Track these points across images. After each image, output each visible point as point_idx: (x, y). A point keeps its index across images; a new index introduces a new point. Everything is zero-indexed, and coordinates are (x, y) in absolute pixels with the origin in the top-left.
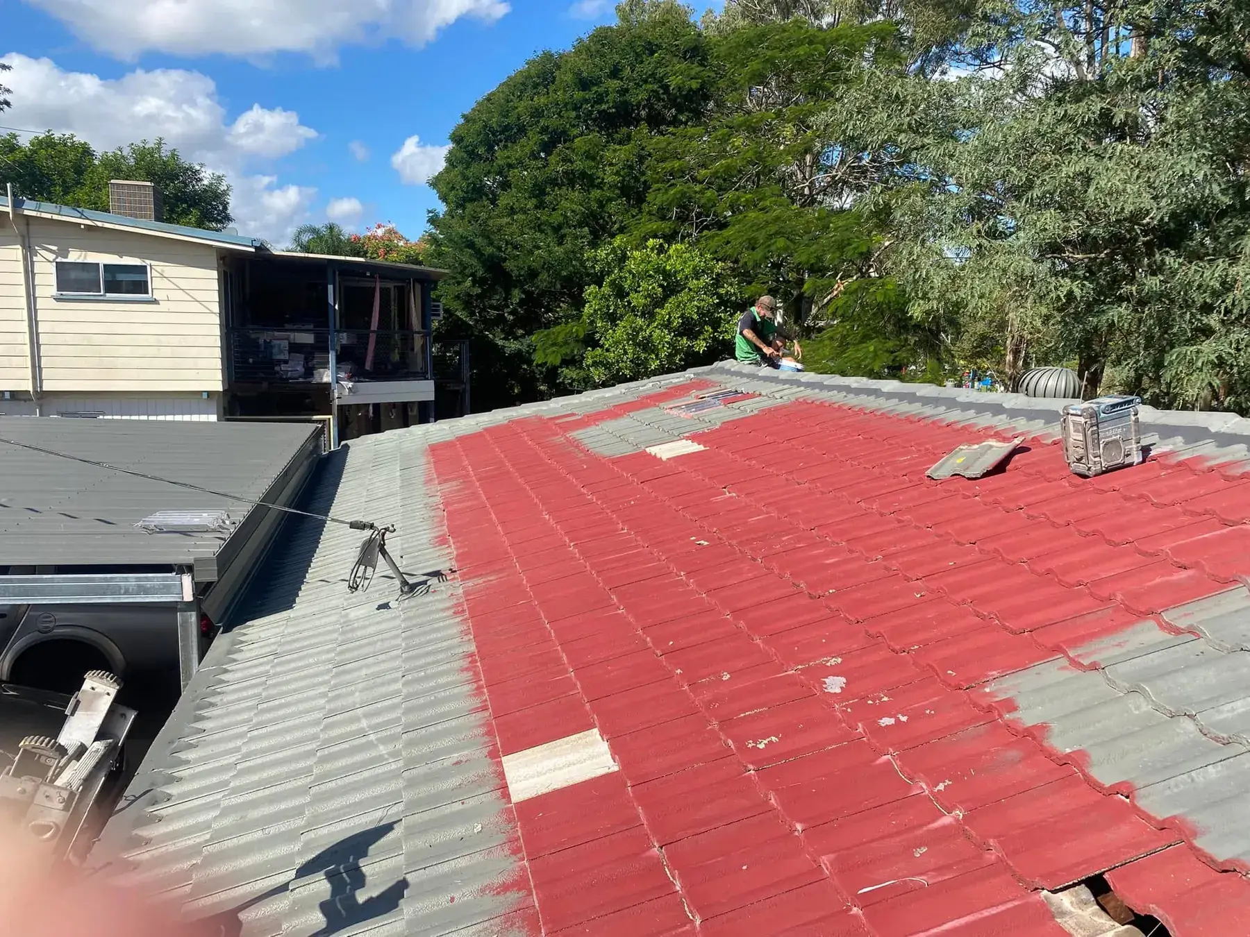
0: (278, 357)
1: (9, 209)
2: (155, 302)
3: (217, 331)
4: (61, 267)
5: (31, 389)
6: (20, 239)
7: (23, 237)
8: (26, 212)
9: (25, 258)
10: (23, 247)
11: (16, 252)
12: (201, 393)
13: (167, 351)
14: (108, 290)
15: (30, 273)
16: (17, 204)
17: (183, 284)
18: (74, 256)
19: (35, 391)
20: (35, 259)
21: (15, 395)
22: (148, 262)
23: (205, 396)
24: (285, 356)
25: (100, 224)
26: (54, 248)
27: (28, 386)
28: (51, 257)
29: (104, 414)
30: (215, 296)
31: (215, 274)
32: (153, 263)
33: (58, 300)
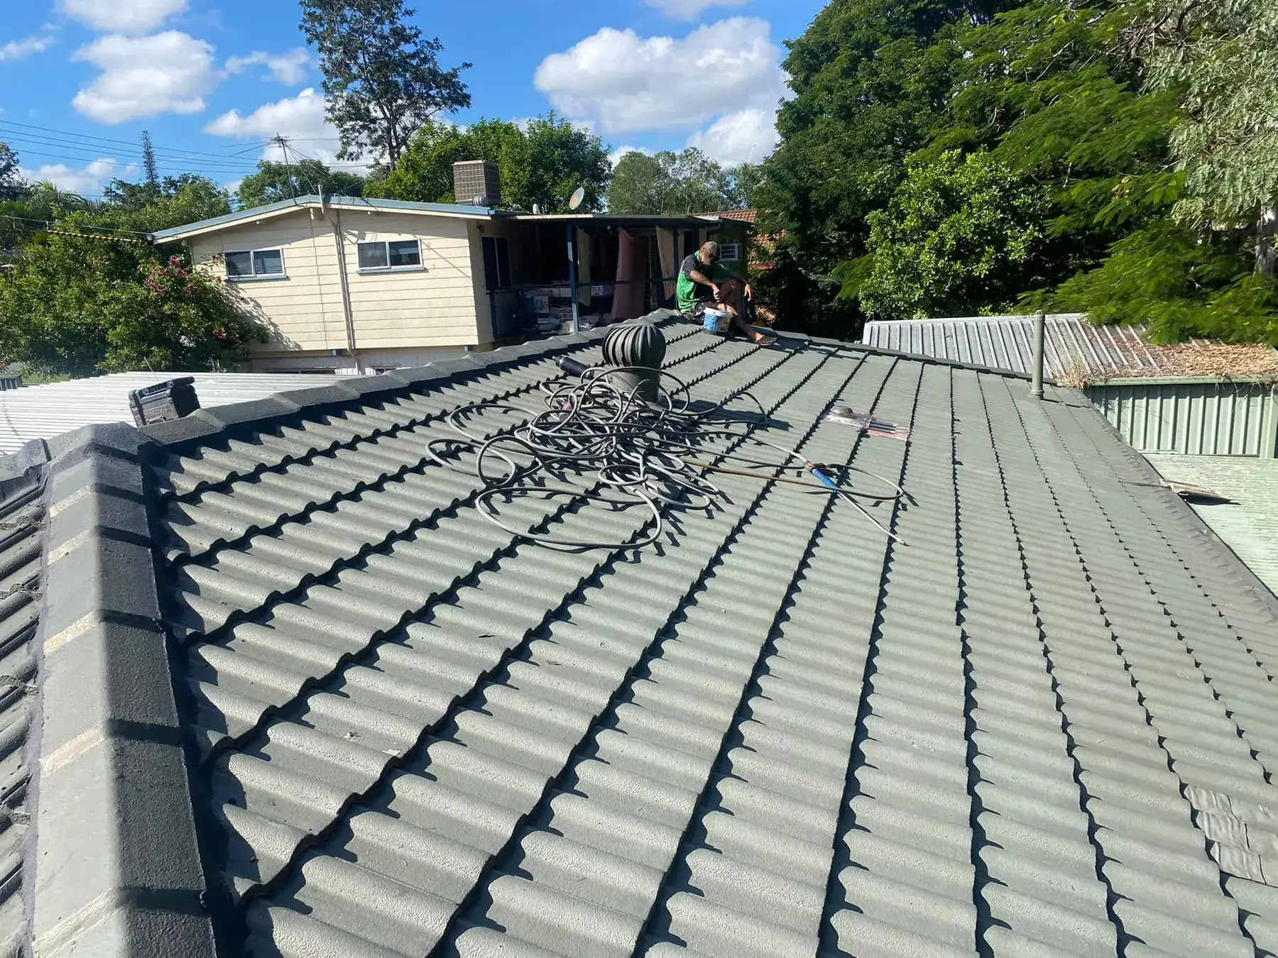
0: (540, 312)
1: (320, 205)
2: (425, 270)
3: (471, 292)
4: (362, 248)
5: (347, 347)
6: (333, 228)
7: (336, 226)
8: (333, 206)
9: (338, 244)
10: (336, 234)
11: (331, 239)
12: (462, 347)
13: (437, 312)
14: (392, 264)
15: (341, 254)
16: (326, 201)
17: (444, 253)
18: (370, 238)
19: (351, 349)
20: (345, 243)
21: (340, 352)
22: (418, 237)
23: (466, 349)
24: (546, 311)
25: (380, 209)
26: (356, 232)
27: (345, 345)
28: (354, 239)
29: (400, 366)
30: (468, 262)
31: (466, 242)
32: (423, 237)
33: (361, 274)
